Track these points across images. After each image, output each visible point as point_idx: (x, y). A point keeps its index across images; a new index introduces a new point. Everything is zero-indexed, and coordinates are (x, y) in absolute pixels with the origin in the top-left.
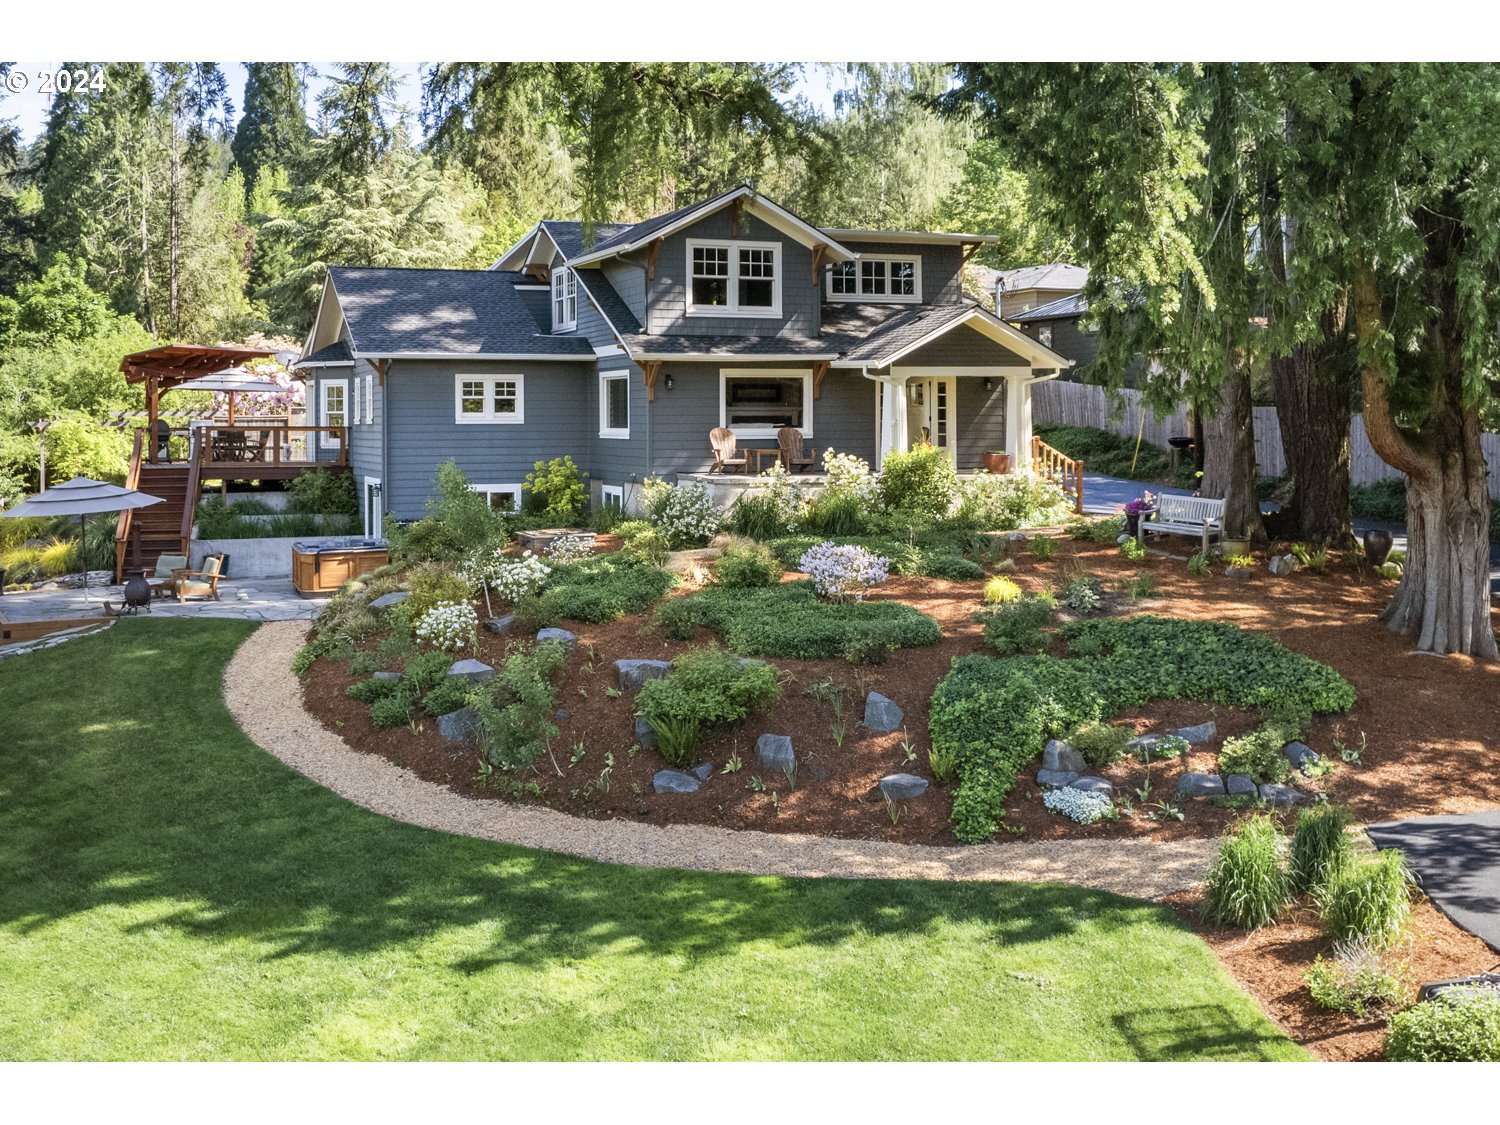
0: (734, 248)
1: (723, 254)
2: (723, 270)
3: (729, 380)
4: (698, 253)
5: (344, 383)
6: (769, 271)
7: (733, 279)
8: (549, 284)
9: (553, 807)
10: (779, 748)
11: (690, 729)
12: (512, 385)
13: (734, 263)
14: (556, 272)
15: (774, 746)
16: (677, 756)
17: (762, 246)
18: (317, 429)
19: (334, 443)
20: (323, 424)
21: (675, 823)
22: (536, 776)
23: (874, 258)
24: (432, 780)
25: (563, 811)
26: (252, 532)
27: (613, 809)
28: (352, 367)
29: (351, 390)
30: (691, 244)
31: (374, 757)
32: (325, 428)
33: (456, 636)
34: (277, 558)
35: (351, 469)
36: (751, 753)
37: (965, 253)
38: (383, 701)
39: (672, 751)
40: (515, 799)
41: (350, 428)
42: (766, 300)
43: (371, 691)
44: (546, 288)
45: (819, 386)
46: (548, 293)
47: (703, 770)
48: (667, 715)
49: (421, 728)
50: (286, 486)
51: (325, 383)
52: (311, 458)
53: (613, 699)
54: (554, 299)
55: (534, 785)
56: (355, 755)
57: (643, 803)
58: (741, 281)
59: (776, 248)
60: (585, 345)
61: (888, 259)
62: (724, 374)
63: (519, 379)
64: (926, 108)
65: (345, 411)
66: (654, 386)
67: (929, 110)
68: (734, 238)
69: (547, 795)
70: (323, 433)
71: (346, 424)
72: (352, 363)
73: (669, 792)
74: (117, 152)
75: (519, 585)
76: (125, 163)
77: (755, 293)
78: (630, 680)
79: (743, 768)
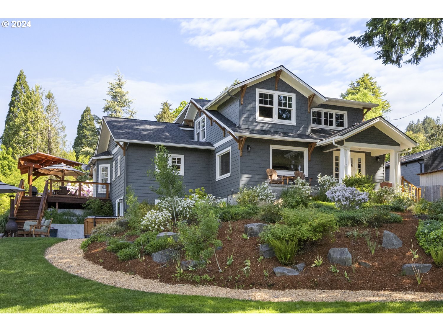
0: (276, 94)
1: (272, 97)
2: (271, 103)
3: (273, 150)
4: (261, 95)
5: (109, 166)
6: (290, 106)
7: (275, 108)
8: (193, 128)
9: (218, 285)
10: (342, 253)
11: (293, 244)
12: (179, 159)
13: (276, 101)
14: (196, 122)
15: (339, 253)
16: (286, 259)
17: (288, 94)
18: (97, 183)
19: (104, 191)
20: (99, 182)
21: (290, 289)
22: (207, 273)
23: (329, 111)
24: (150, 278)
25: (224, 287)
26: (68, 222)
27: (253, 284)
28: (111, 159)
29: (112, 167)
30: (259, 91)
31: (119, 272)
32: (100, 183)
33: (161, 224)
34: (78, 233)
35: (111, 200)
36: (326, 256)
37: (364, 112)
38: (123, 250)
39: (283, 257)
40: (196, 283)
41: (110, 184)
42: (289, 118)
43: (118, 247)
44: (192, 129)
45: (311, 155)
46: (193, 131)
47: (301, 266)
48: (280, 238)
49: (144, 258)
50: (83, 206)
51: (101, 166)
52: (95, 196)
53: (245, 240)
54: (195, 133)
55: (207, 276)
56: (109, 272)
57: (270, 281)
58: (279, 109)
59: (293, 96)
60: (211, 144)
61: (334, 112)
62: (272, 147)
63: (182, 157)
64: (355, 42)
65: (109, 177)
66: (243, 149)
67: (356, 43)
68: (276, 90)
69: (214, 280)
70: (99, 185)
71: (109, 182)
72: (112, 157)
73: (284, 275)
74: (29, 124)
75: (190, 208)
76: (31, 128)
77: (284, 114)
78: (253, 232)
79: (323, 264)
